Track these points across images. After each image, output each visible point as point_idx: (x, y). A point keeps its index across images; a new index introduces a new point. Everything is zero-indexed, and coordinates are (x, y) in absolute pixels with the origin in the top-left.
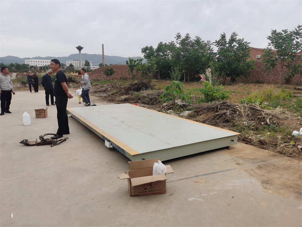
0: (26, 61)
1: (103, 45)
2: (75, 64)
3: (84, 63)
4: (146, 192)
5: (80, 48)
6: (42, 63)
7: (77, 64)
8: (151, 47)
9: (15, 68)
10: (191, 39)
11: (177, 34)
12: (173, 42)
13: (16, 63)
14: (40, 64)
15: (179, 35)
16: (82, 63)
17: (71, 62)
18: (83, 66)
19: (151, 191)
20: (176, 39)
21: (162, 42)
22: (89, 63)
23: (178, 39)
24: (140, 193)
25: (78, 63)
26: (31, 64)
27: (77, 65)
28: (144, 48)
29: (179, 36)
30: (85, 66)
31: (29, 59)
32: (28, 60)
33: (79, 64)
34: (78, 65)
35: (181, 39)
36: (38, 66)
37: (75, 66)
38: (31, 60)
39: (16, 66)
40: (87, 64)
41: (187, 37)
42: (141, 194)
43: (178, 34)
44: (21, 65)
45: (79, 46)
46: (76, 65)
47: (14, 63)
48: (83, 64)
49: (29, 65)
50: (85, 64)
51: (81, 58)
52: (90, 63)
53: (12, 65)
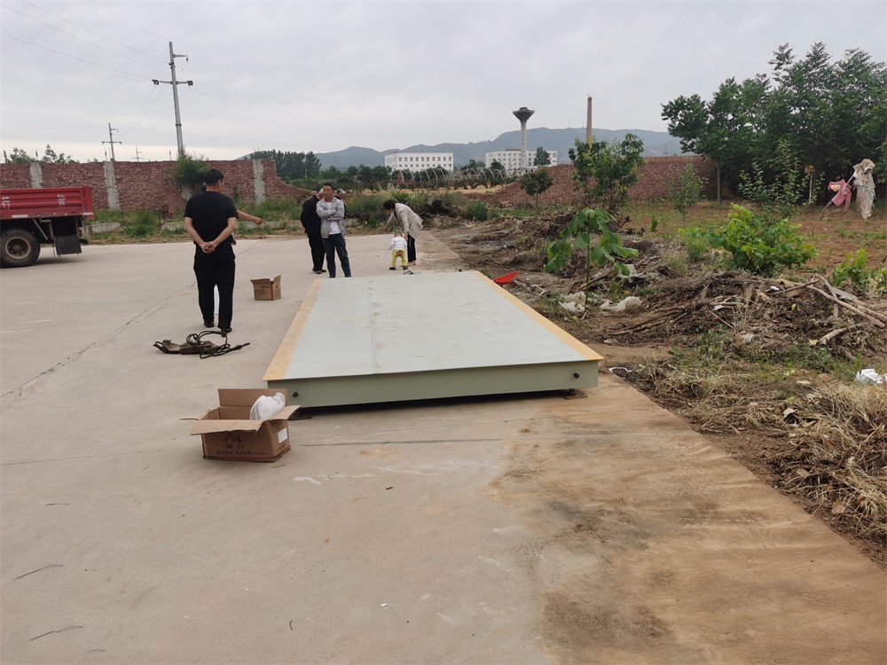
0: (387, 157)
1: (590, 99)
2: (510, 159)
3: (534, 157)
4: (231, 453)
5: (523, 115)
6: (425, 162)
7: (515, 159)
8: (695, 97)
9: (360, 178)
10: (831, 62)
11: (778, 51)
12: (765, 75)
13: (361, 166)
14: (420, 166)
15: (785, 51)
16: (528, 157)
17: (499, 155)
18: (530, 164)
19: (241, 453)
20: (775, 65)
21: (733, 80)
22: (547, 155)
23: (780, 65)
24: (218, 453)
25: (518, 157)
26: (397, 165)
27: (515, 164)
28: (671, 103)
29: (783, 57)
30: (535, 164)
31: (396, 151)
32: (392, 156)
33: (520, 159)
34: (518, 162)
35: (789, 66)
36: (414, 170)
37: (507, 167)
38: (399, 155)
39: (362, 173)
40: (542, 157)
41: (816, 57)
42: (221, 455)
43: (782, 48)
44: (374, 170)
45: (521, 109)
46: (512, 163)
47: (357, 166)
48: (530, 159)
49: (390, 169)
50: (535, 159)
51: (525, 142)
52: (550, 157)
53: (353, 171)
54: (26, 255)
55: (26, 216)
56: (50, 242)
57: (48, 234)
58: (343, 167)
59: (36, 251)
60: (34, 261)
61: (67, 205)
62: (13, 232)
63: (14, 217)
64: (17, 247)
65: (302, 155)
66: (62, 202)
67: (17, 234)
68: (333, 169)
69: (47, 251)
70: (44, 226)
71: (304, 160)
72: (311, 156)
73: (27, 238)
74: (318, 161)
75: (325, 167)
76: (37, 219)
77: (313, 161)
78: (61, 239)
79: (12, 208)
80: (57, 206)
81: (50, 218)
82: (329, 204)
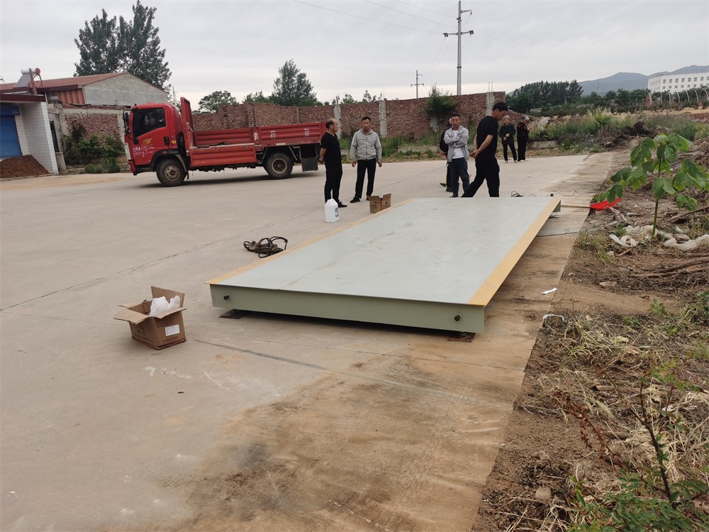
9: (616, 102)
13: (620, 91)
32: (658, 79)
38: (665, 77)
39: (620, 97)
44: (632, 94)
49: (651, 91)
53: (611, 95)
54: (284, 171)
55: (284, 144)
56: (299, 162)
57: (298, 157)
58: (602, 92)
59: (290, 168)
60: (289, 175)
61: (311, 136)
62: (277, 155)
63: (278, 144)
64: (279, 166)
65: (567, 84)
66: (307, 134)
67: (278, 157)
68: (594, 95)
69: (297, 169)
70: (296, 151)
71: (568, 89)
72: (575, 84)
73: (285, 159)
74: (581, 88)
75: (586, 93)
76: (291, 146)
77: (576, 89)
78: (306, 160)
79: (277, 138)
80: (304, 136)
81: (299, 145)
82: (456, 132)
